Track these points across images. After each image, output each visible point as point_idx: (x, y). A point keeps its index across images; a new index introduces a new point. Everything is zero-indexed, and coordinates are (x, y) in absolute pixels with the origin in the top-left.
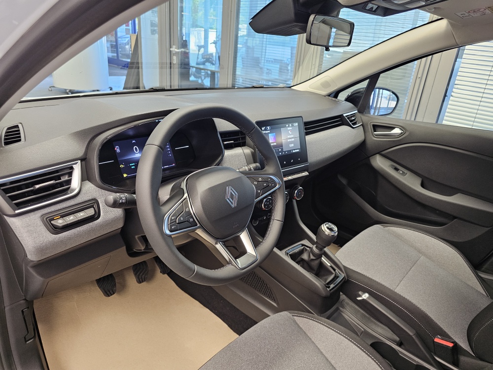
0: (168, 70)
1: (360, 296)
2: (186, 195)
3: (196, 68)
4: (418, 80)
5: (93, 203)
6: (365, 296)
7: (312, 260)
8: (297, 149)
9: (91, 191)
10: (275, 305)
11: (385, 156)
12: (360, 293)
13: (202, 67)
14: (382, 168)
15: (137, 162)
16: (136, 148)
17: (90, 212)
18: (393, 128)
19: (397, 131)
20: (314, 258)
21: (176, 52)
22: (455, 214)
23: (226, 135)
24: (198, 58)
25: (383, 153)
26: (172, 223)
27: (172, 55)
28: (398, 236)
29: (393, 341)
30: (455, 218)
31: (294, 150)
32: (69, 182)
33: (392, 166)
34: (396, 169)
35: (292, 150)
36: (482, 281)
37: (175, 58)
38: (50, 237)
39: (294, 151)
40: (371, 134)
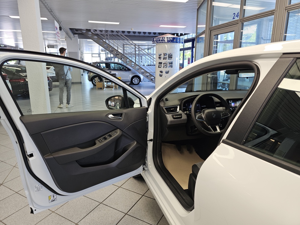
0: (206, 85)
2: (202, 113)
3: (223, 83)
5: (181, 115)
9: (181, 112)
13: (225, 82)
15: (191, 108)
17: (180, 116)
21: (210, 77)
23: (217, 103)
24: (224, 77)
26: (198, 117)
27: (208, 78)
32: (177, 110)
37: (209, 79)
38: (173, 119)
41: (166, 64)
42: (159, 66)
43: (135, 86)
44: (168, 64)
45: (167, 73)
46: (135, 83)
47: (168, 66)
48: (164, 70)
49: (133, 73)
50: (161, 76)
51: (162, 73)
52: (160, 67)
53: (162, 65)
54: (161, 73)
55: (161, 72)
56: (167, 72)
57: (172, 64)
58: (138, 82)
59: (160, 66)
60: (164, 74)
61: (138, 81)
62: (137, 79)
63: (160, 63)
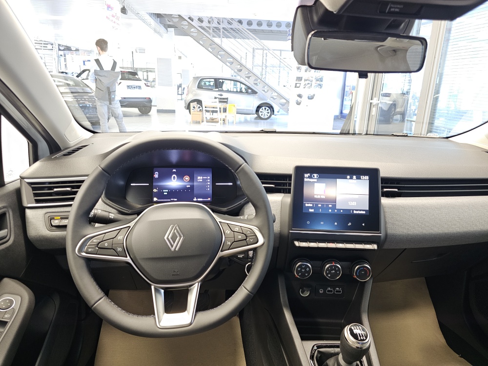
8: (363, 210)
16: (174, 177)
21: (376, 104)
27: (372, 106)
31: (356, 210)
35: (353, 210)
37: (374, 109)
39: (355, 212)
41: (309, 80)
42: (296, 84)
43: (262, 121)
44: (314, 81)
45: (311, 98)
46: (262, 117)
47: (314, 84)
48: (306, 92)
49: (261, 99)
50: (298, 103)
51: (301, 98)
52: (298, 87)
53: (303, 82)
54: (299, 99)
55: (300, 96)
56: (312, 96)
57: (322, 81)
58: (269, 115)
59: (298, 85)
60: (304, 99)
61: (268, 113)
62: (268, 110)
63: (299, 79)
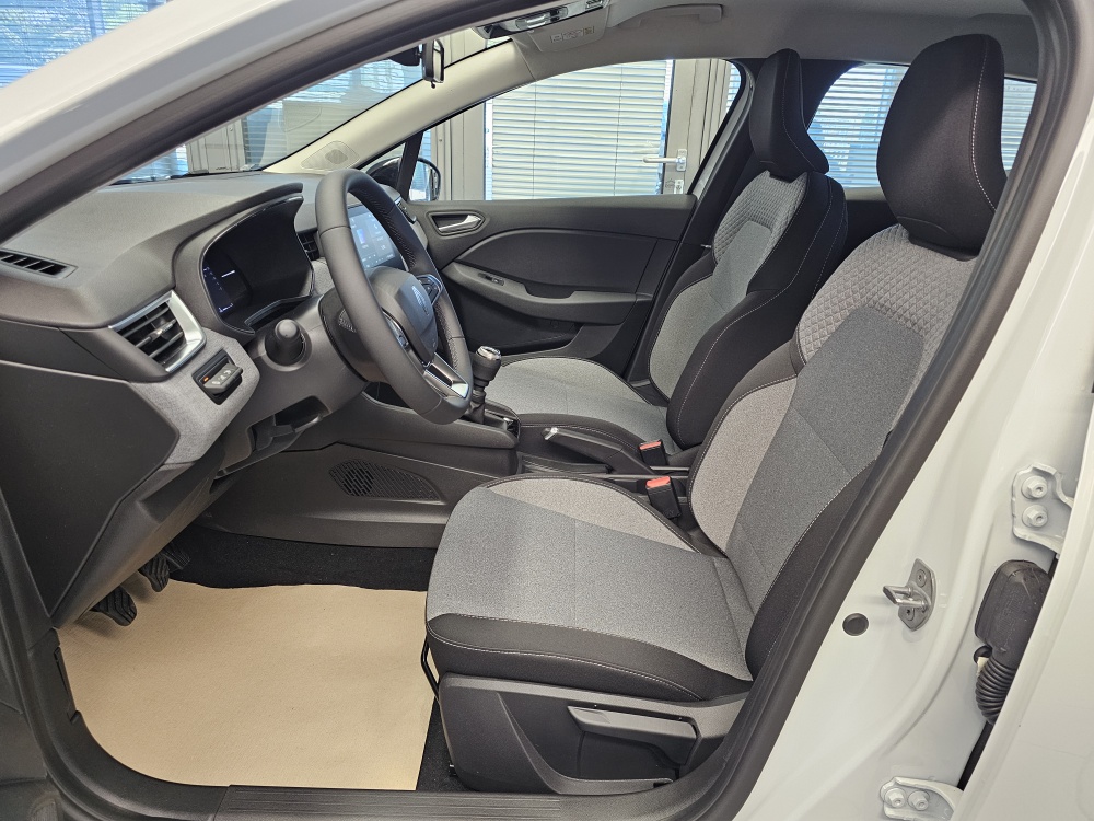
1: (547, 433)
4: (440, 145)
6: (554, 431)
7: (476, 409)
10: (440, 503)
11: (463, 263)
12: (547, 430)
14: (469, 280)
18: (464, 217)
19: (470, 219)
20: (477, 406)
22: (578, 320)
25: (460, 258)
28: (526, 371)
29: (603, 472)
30: (578, 325)
33: (480, 275)
34: (489, 279)
36: (637, 390)
40: (434, 233)
